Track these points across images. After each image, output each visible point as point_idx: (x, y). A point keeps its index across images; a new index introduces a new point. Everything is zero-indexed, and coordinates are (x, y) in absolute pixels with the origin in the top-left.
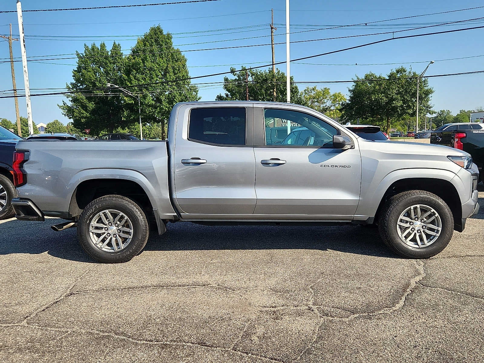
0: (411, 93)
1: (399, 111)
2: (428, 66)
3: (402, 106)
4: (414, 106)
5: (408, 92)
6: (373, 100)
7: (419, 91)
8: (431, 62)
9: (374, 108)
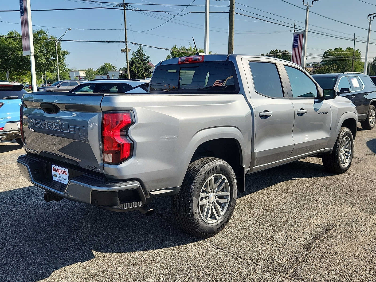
0: (51, 53)
1: (43, 67)
2: (66, 32)
3: (45, 63)
4: (55, 64)
5: (49, 52)
6: (20, 55)
7: (58, 52)
8: (69, 29)
9: (19, 63)
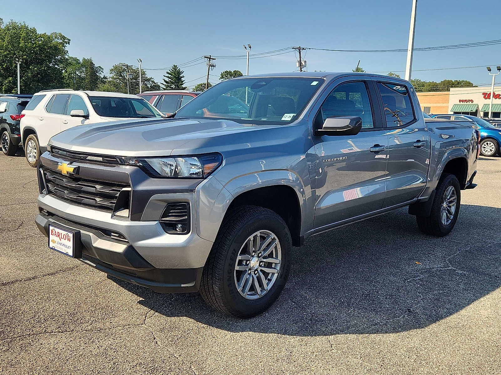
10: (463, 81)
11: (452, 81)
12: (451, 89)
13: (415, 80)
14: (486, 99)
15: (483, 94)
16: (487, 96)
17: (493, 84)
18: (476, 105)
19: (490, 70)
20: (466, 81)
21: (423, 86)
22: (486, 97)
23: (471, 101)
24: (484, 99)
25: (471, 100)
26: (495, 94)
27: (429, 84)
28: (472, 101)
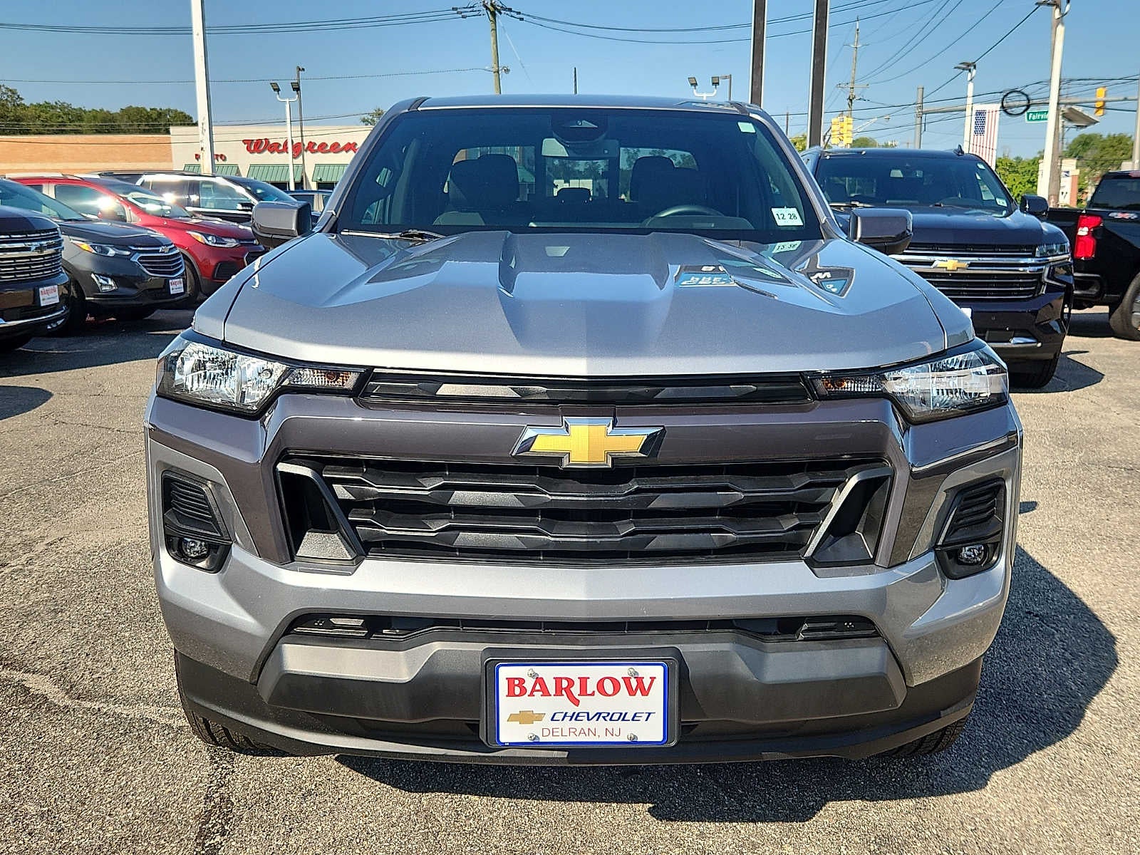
10: (169, 110)
11: (144, 109)
12: (172, 129)
13: (56, 103)
14: (252, 152)
15: (244, 141)
16: (255, 146)
17: (288, 121)
18: (233, 166)
19: (278, 90)
20: (176, 111)
21: (80, 118)
22: (252, 149)
23: (221, 158)
24: (248, 153)
25: (222, 155)
26: (269, 142)
27: (95, 115)
28: (223, 158)
